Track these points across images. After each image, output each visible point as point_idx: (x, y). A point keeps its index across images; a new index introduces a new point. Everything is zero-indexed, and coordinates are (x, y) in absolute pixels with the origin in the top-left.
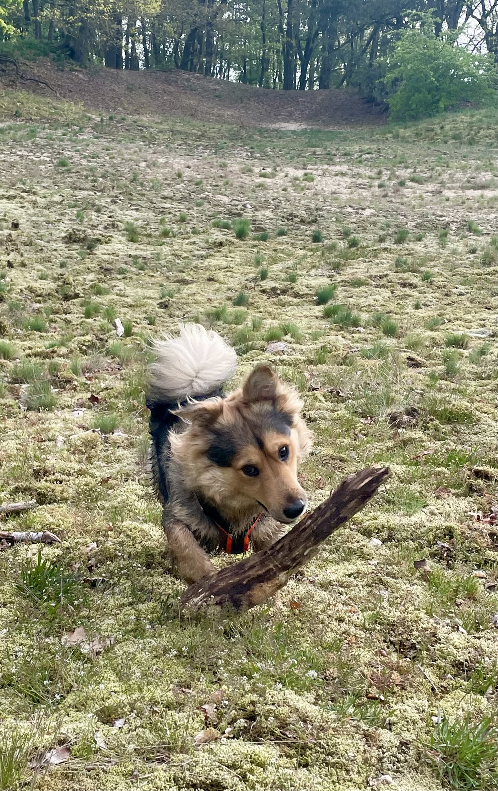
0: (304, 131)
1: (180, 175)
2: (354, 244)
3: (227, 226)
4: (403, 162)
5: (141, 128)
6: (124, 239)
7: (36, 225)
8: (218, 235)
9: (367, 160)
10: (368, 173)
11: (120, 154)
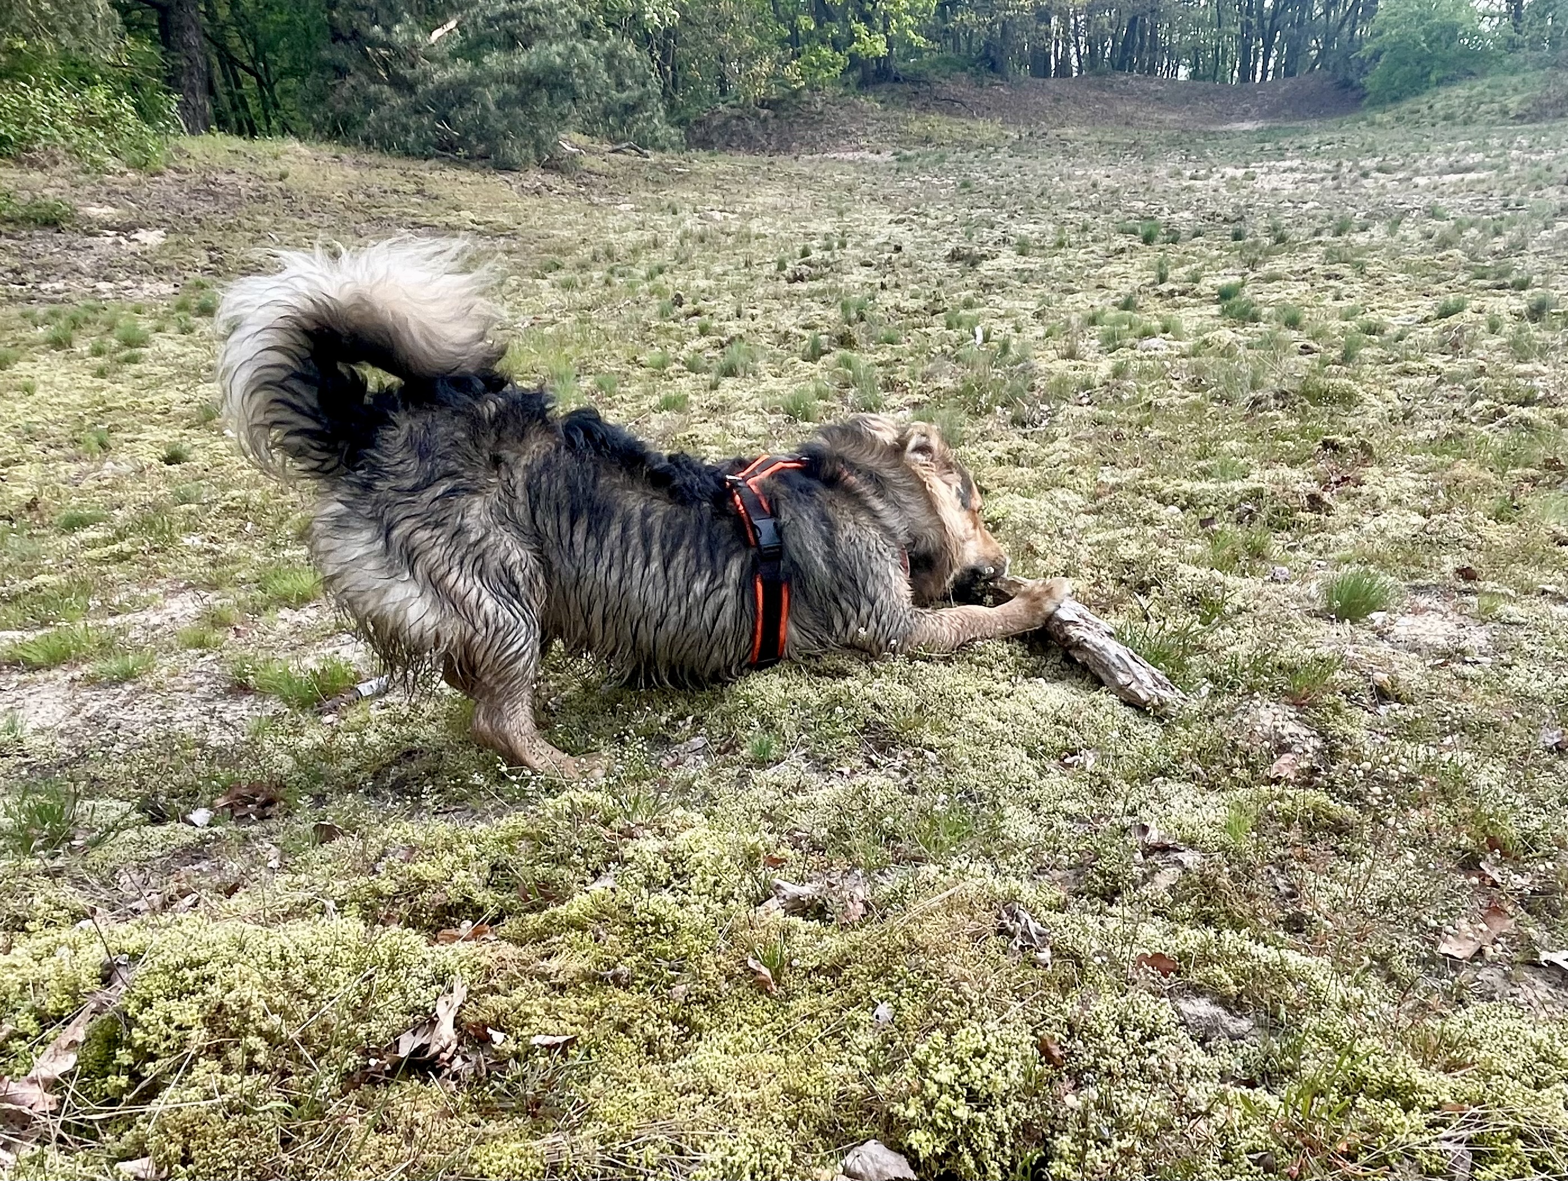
0: (1259, 130)
1: (1094, 185)
2: (1281, 239)
3: (1134, 232)
4: (1372, 151)
5: (1063, 142)
6: (1013, 254)
7: (920, 246)
8: (1121, 241)
9: (1326, 151)
10: (1325, 166)
11: (1034, 170)
